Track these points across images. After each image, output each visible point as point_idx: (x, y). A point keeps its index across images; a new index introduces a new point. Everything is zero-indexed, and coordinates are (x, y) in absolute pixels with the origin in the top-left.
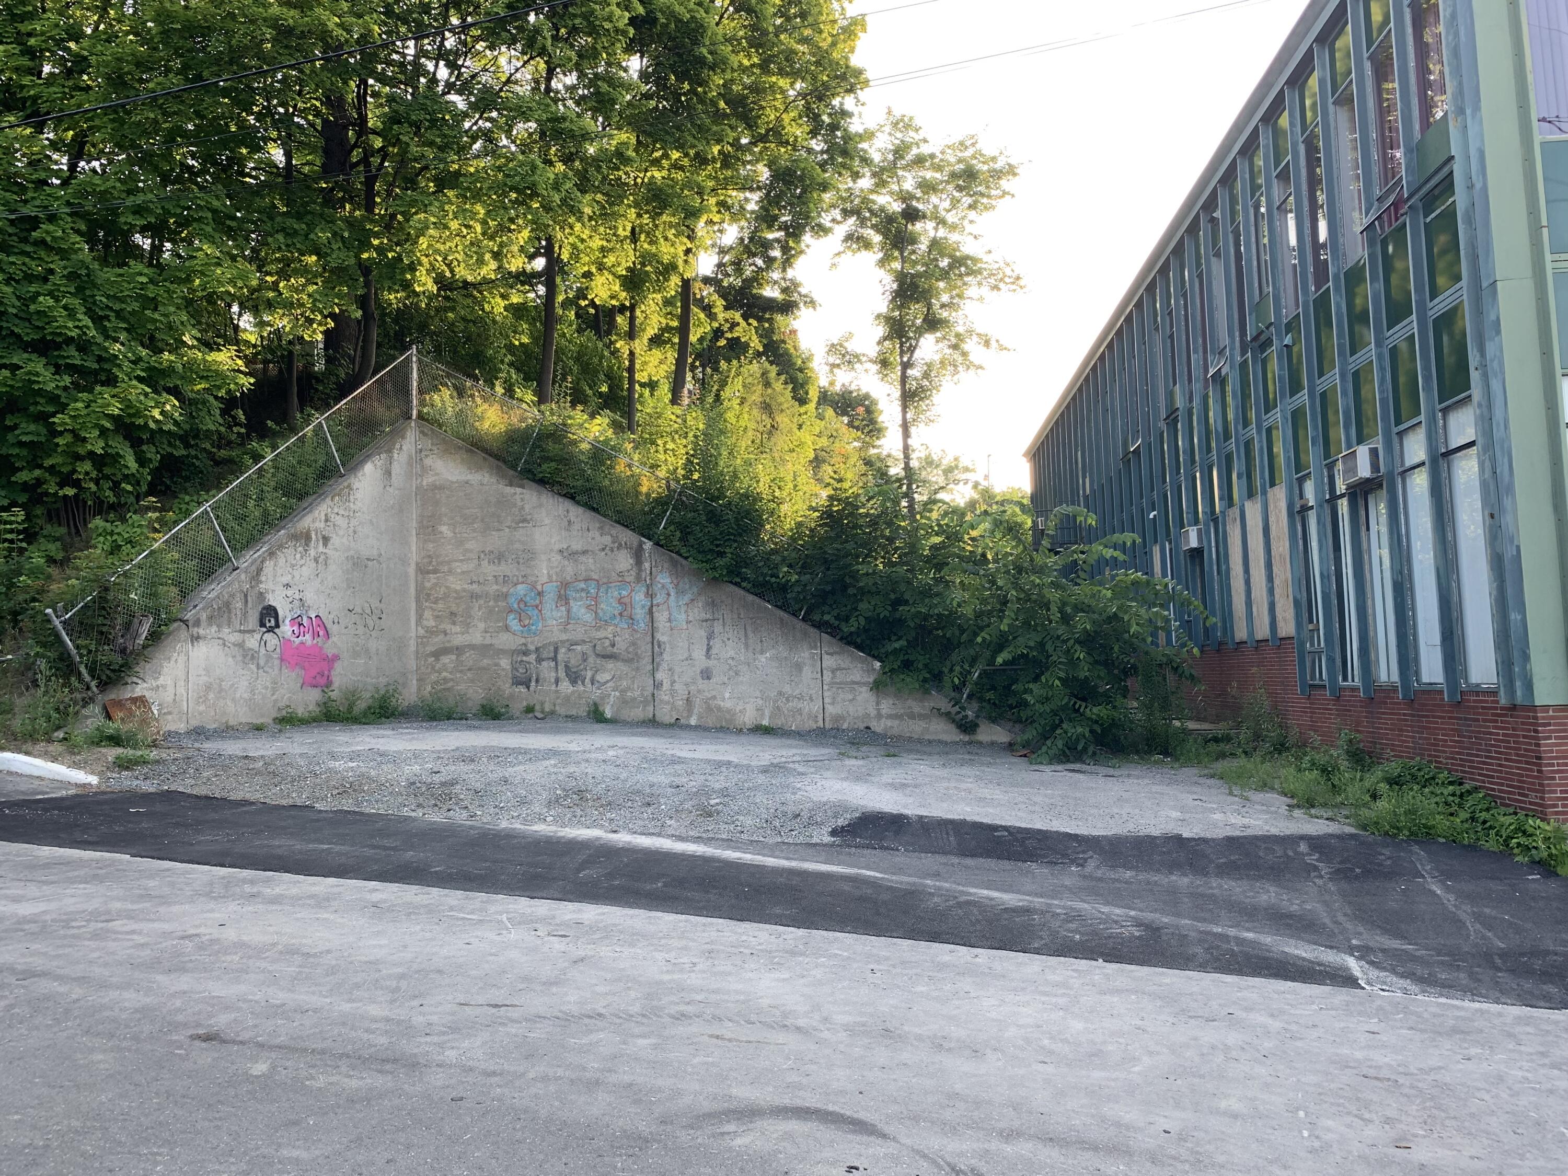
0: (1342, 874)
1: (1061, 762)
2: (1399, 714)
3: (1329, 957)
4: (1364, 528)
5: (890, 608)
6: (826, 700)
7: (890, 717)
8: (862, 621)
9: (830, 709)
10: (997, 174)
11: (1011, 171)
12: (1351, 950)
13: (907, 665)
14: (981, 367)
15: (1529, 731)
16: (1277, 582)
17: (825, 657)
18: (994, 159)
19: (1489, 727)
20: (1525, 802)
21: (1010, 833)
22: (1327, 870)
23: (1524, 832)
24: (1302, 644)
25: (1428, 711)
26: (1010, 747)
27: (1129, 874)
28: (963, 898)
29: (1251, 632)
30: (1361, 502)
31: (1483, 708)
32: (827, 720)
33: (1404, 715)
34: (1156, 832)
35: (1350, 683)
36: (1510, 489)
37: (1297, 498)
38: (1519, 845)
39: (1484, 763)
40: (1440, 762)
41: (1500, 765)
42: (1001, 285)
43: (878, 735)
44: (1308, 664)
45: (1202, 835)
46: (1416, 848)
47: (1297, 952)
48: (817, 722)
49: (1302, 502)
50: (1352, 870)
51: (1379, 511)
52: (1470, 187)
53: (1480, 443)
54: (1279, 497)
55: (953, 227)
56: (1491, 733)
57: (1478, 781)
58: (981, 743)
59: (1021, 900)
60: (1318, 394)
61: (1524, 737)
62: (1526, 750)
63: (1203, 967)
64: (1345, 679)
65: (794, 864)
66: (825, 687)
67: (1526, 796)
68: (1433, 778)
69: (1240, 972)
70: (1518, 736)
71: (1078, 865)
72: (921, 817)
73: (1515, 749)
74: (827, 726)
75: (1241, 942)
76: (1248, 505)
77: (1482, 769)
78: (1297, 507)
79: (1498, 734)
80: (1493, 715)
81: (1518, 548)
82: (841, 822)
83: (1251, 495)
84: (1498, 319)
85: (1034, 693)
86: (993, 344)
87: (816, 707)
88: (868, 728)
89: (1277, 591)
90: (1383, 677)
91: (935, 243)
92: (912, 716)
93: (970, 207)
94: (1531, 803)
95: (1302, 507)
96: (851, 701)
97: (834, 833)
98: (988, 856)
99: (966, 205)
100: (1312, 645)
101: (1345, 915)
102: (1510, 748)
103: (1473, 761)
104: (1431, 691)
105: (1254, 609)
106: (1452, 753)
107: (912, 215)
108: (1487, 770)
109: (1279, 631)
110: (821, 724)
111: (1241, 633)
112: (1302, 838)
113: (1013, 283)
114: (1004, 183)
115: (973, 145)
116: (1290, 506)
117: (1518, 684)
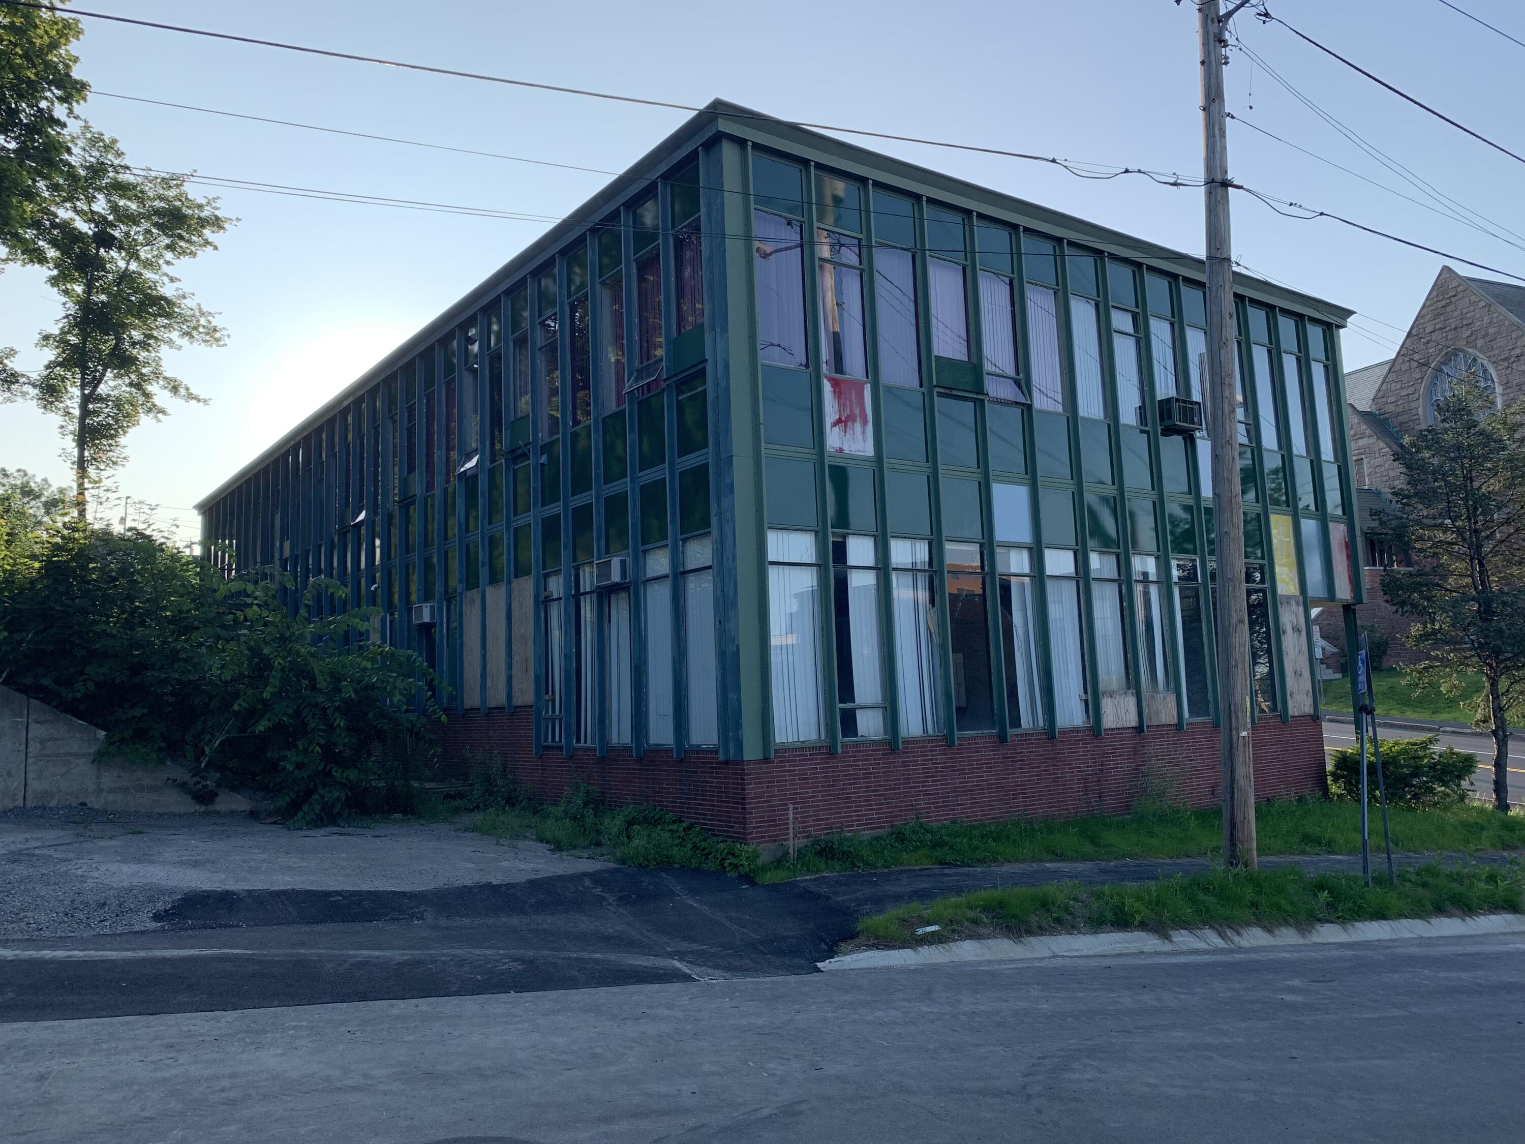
0: (624, 900)
1: (316, 827)
2: (630, 769)
3: (660, 962)
4: (606, 621)
5: (128, 673)
6: (31, 775)
7: (111, 791)
8: (91, 686)
9: (34, 785)
10: (203, 222)
11: (217, 223)
12: (671, 955)
13: (141, 735)
14: (163, 412)
15: (738, 779)
16: (516, 658)
17: (33, 726)
18: (200, 207)
19: (705, 777)
20: (730, 832)
21: (344, 898)
22: (613, 899)
23: (733, 855)
24: (539, 713)
25: (656, 766)
26: (254, 815)
27: (466, 921)
28: (352, 961)
29: (484, 701)
30: (606, 601)
31: (702, 763)
32: (29, 797)
33: (634, 769)
34: (469, 883)
35: (582, 744)
36: (734, 604)
37: (542, 590)
38: (730, 864)
39: (700, 804)
40: (664, 806)
41: (713, 806)
42: (195, 333)
43: (98, 811)
44: (543, 728)
45: (507, 881)
46: (663, 875)
47: (637, 963)
48: (14, 800)
49: (546, 594)
50: (630, 897)
51: (620, 610)
52: (717, 385)
53: (715, 567)
54: (526, 587)
55: (147, 264)
56: (707, 782)
57: (693, 818)
58: (218, 813)
59: (403, 955)
60: (570, 508)
61: (733, 784)
62: (734, 793)
63: (588, 984)
64: (578, 741)
65: (142, 954)
66: (30, 761)
67: (732, 827)
68: (660, 818)
69: (615, 984)
70: (729, 783)
71: (419, 919)
72: (249, 891)
73: (725, 792)
74: (29, 804)
75: (597, 961)
76: (490, 591)
77: (698, 809)
78: (542, 598)
79: (712, 782)
80: (710, 768)
81: (738, 647)
82: (160, 906)
83: (494, 580)
84: (732, 483)
85: (290, 760)
86: (182, 391)
87: (16, 784)
88: (84, 804)
89: (515, 666)
90: (614, 739)
91: (125, 277)
92: (141, 789)
93: (168, 247)
94: (735, 832)
95: (546, 597)
96: (63, 775)
97: (157, 917)
98: (333, 921)
99: (163, 244)
100: (547, 712)
101: (648, 931)
102: (721, 792)
103: (689, 803)
104: (660, 750)
105: (489, 680)
106: (673, 798)
107: (104, 240)
108: (702, 809)
109: (514, 699)
110: (20, 803)
111: (472, 699)
112: (585, 874)
113: (208, 334)
114: (207, 232)
115: (177, 186)
116: (536, 597)
117: (731, 745)
